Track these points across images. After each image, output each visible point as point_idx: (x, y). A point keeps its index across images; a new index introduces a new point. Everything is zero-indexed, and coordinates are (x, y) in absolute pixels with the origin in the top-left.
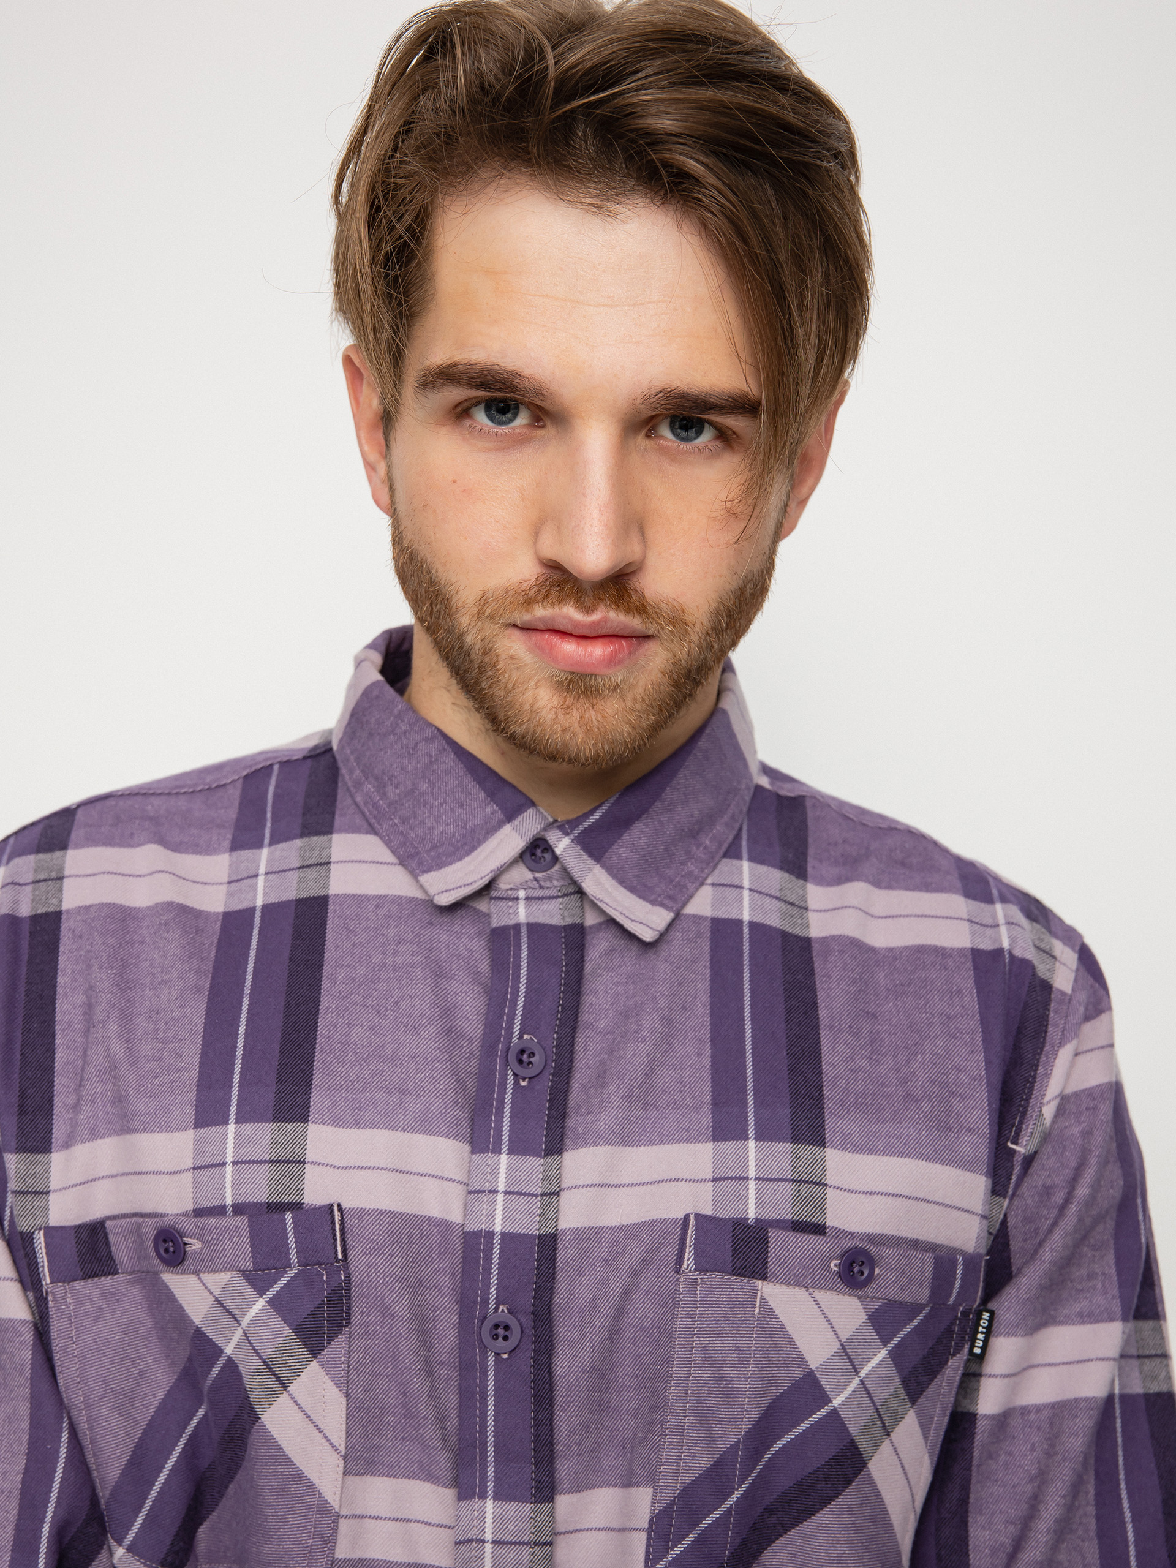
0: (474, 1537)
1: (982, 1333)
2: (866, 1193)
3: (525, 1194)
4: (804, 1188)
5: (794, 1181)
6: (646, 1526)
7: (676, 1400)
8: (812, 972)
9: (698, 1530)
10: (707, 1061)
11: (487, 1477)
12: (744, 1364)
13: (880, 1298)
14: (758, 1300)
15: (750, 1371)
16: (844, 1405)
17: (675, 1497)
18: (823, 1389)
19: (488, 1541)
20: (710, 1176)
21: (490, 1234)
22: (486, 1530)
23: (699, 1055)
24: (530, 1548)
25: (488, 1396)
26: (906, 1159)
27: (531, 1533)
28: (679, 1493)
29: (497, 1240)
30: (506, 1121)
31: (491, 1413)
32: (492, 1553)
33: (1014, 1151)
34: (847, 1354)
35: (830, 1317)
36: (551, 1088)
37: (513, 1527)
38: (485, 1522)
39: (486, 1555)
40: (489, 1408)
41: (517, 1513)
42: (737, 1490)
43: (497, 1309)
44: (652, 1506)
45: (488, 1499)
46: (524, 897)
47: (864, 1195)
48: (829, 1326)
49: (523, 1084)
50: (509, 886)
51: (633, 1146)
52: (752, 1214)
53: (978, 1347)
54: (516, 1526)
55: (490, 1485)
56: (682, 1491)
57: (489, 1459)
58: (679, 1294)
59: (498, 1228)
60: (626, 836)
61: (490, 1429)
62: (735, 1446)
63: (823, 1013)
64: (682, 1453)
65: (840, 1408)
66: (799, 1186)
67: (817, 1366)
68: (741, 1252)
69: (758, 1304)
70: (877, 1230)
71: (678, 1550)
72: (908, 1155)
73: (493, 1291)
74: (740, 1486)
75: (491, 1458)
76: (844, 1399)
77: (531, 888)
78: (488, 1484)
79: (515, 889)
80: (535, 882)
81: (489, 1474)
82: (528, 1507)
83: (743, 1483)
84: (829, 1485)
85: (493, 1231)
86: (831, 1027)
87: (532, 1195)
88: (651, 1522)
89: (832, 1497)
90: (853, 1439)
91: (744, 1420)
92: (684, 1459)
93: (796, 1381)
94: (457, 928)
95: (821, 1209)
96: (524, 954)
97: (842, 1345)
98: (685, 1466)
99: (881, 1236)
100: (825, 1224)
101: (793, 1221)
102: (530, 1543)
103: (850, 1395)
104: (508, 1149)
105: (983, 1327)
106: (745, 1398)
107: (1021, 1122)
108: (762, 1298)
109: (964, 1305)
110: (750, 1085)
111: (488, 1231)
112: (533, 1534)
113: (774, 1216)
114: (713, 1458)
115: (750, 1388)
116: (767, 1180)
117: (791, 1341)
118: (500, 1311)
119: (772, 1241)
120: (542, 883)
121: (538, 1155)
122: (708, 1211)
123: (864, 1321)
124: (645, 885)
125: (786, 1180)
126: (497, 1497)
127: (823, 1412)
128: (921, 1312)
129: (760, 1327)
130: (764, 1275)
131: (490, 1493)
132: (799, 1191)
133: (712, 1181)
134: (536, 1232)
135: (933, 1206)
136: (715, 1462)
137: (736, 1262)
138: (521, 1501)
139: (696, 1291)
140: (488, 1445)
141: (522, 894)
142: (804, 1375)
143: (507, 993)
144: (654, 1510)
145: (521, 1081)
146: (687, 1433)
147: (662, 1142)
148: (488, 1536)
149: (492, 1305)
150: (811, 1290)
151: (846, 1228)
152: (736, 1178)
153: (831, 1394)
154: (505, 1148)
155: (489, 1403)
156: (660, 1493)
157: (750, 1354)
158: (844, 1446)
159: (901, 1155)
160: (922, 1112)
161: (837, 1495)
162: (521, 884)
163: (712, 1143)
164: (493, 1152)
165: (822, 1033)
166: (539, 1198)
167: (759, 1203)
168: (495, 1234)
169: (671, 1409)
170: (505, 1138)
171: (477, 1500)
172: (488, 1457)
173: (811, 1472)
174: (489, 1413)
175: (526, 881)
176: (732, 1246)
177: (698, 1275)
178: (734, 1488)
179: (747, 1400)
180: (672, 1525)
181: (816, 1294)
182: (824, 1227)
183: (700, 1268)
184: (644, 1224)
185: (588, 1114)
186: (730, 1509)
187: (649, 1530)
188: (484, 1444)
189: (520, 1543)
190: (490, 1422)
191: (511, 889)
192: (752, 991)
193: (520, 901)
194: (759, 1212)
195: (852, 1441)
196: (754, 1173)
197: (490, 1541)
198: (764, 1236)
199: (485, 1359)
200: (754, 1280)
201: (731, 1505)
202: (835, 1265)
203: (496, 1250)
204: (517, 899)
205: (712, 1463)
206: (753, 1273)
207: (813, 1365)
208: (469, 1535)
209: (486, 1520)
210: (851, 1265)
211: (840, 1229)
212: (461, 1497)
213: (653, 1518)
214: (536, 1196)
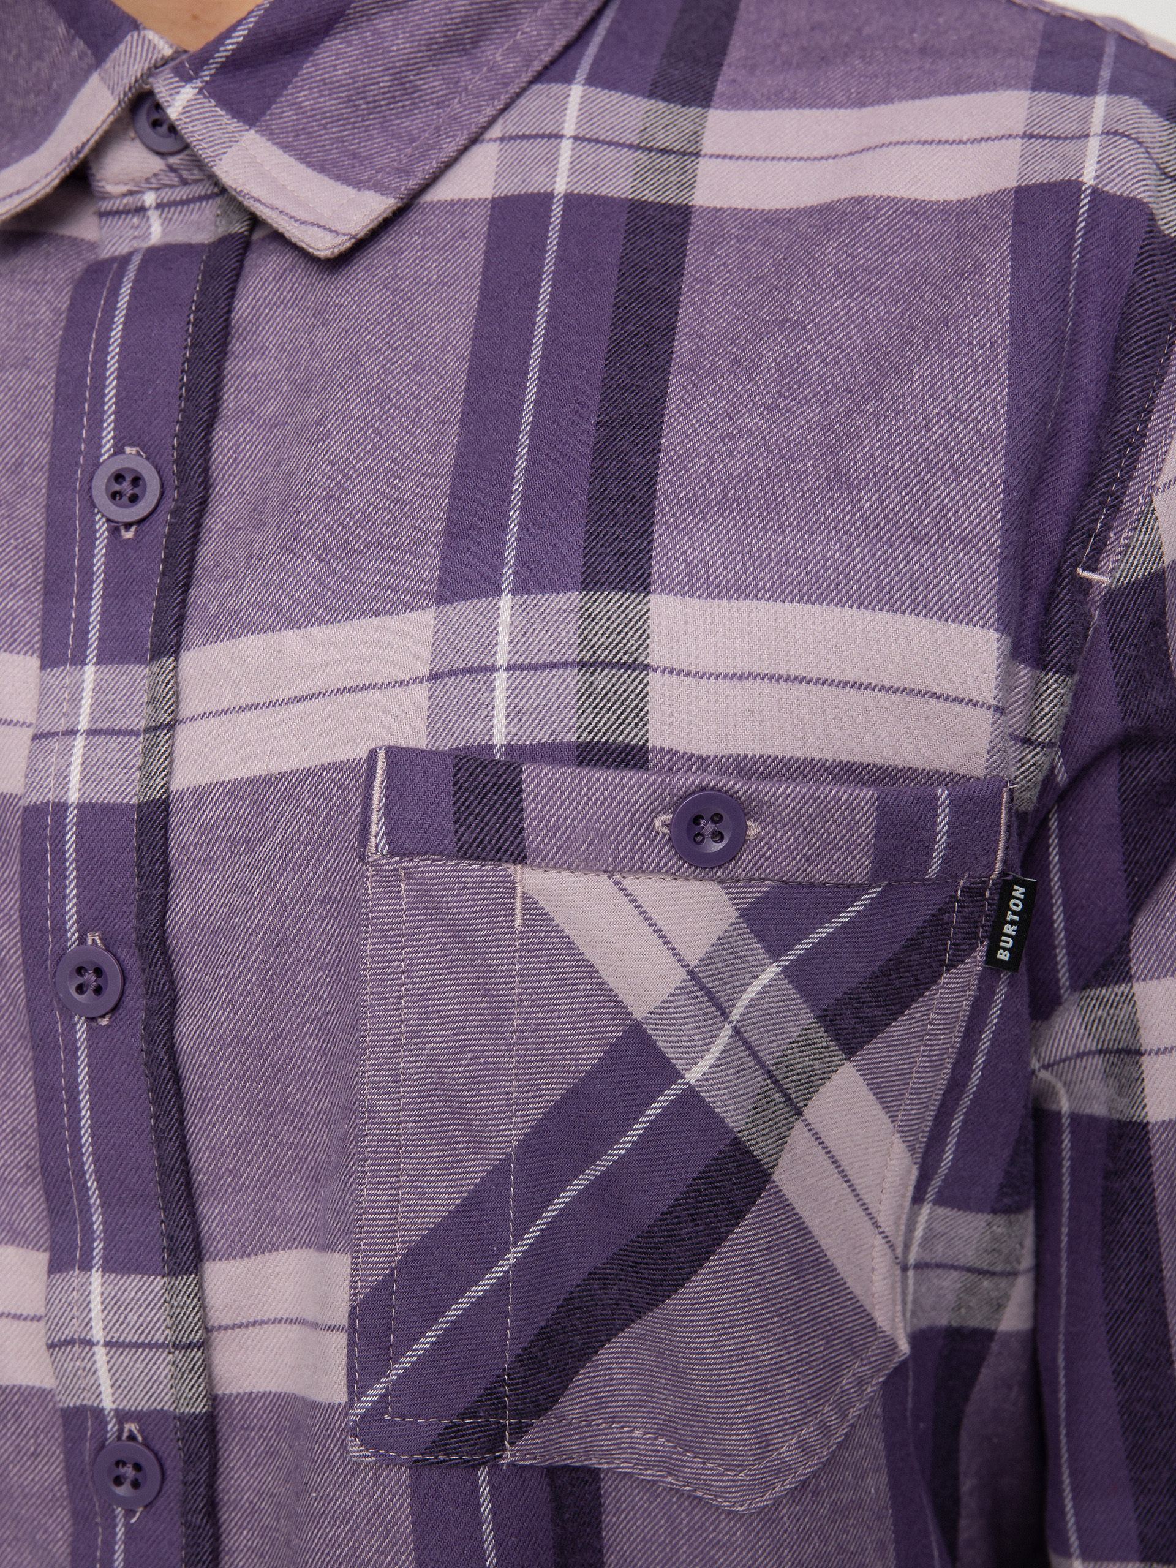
0: (76, 1337)
1: (1012, 923)
2: (732, 678)
3: (119, 733)
4: (602, 678)
5: (582, 665)
6: (344, 1321)
7: (379, 1094)
8: (679, 271)
9: (443, 1323)
10: (447, 458)
11: (94, 1232)
12: (504, 1020)
13: (764, 880)
14: (519, 900)
15: (515, 1032)
16: (707, 1080)
17: (392, 1269)
18: (663, 1055)
19: (98, 1342)
20: (425, 669)
21: (61, 808)
22: (93, 1323)
23: (436, 449)
24: (169, 1353)
25: (79, 1093)
26: (817, 606)
27: (167, 1327)
28: (399, 1261)
29: (72, 816)
30: (96, 605)
31: (86, 1122)
32: (108, 1362)
33: (1089, 582)
34: (703, 988)
35: (660, 924)
36: (168, 537)
37: (135, 1318)
38: (90, 1310)
39: (98, 1365)
40: (83, 1113)
41: (140, 1293)
42: (515, 1245)
43: (82, 940)
44: (351, 1288)
45: (94, 1270)
46: (154, 205)
47: (728, 681)
48: (661, 941)
49: (129, 535)
50: (124, 189)
51: (299, 628)
52: (499, 738)
53: (1005, 949)
54: (141, 1315)
55: (98, 1246)
56: (406, 1255)
57: (92, 1201)
58: (367, 901)
59: (73, 797)
60: (307, 68)
61: (87, 1149)
62: (500, 1171)
63: (682, 345)
64: (398, 1188)
65: (701, 1086)
66: (592, 674)
67: (644, 1015)
68: (470, 814)
69: (519, 907)
70: (756, 748)
71: (407, 1361)
72: (821, 599)
73: (71, 907)
74: (519, 1237)
75: (95, 1200)
76: (706, 1069)
77: (166, 186)
78: (95, 1244)
79: (137, 192)
80: (172, 175)
81: (95, 1227)
82: (159, 1282)
83: (526, 1230)
84: (701, 1228)
85: (65, 803)
86: (693, 368)
87: (132, 733)
88: (352, 1313)
89: (708, 1246)
90: (736, 1138)
91: (514, 1119)
92: (404, 1199)
93: (612, 1045)
94: (36, 274)
95: (637, 715)
96: (123, 302)
97: (691, 973)
98: (408, 1212)
99: (764, 759)
100: (644, 744)
101: (581, 744)
102: (168, 1345)
103: (719, 1059)
104: (98, 655)
105: (1014, 913)
106: (511, 1081)
107: (1107, 527)
108: (526, 897)
109: (966, 875)
110: (516, 494)
111: (58, 804)
112: (170, 1329)
113: (542, 736)
114: (461, 1192)
115: (518, 1062)
116: (530, 667)
117: (591, 971)
118: (90, 942)
119: (529, 787)
120: (185, 174)
121: (141, 661)
122: (418, 739)
123: (733, 920)
124: (355, 155)
125: (565, 665)
126: (109, 1267)
127: (669, 1096)
128: (857, 898)
129: (528, 951)
130: (519, 855)
131: (97, 1260)
132: (592, 683)
133: (429, 680)
134: (135, 800)
135: (880, 695)
136: (465, 1199)
137: (463, 834)
138: (145, 1274)
139: (399, 892)
140: (87, 1176)
141: (150, 199)
142: (625, 1031)
143: (85, 377)
144: (355, 1295)
145: (123, 532)
146: (406, 1152)
147: (349, 617)
148: (98, 1333)
149: (73, 935)
150: (618, 877)
151: (690, 749)
152: (471, 671)
153: (680, 1065)
154: (92, 653)
155: (82, 1105)
156: (364, 1263)
157: (513, 1001)
158: (720, 1152)
159: (807, 598)
160: (859, 510)
161: (719, 1241)
162: (147, 180)
163: (434, 608)
164: (74, 663)
165: (673, 379)
166: (141, 738)
167: (515, 713)
168: (67, 808)
169: (369, 1112)
170: (93, 636)
171: (77, 1272)
172: (90, 1198)
173: (665, 1209)
174: (83, 1122)
175: (155, 175)
176: (454, 804)
177: (397, 863)
178: (507, 1242)
179: (515, 1084)
180: (391, 1318)
181: (629, 882)
182: (643, 749)
183: (397, 850)
184: (306, 772)
185: (227, 578)
186: (503, 1281)
187: (352, 1330)
188: (81, 1174)
189: (150, 1346)
190: (86, 1138)
191: (131, 193)
192: (551, 319)
193: (150, 213)
194: (514, 731)
195: (736, 1142)
196: (506, 657)
197: (102, 1342)
198: (513, 780)
199: (71, 1029)
200: (504, 866)
201: (507, 1272)
202: (664, 824)
203: (71, 837)
204: (141, 210)
205: (458, 1202)
206: (497, 852)
207: (639, 1013)
208: (67, 1332)
209: (92, 1306)
210: (696, 820)
211: (677, 752)
212: (57, 1266)
213: (355, 1308)
214: (136, 734)
